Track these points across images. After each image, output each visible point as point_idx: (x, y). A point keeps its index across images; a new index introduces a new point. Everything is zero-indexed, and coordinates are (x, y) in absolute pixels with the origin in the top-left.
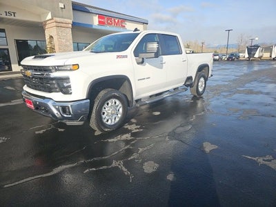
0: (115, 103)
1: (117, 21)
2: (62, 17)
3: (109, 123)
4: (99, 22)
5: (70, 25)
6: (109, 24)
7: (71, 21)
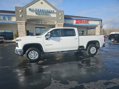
0: (35, 52)
1: (84, 21)
3: (32, 58)
4: (76, 22)
5: (63, 25)
6: (80, 23)
7: (63, 23)
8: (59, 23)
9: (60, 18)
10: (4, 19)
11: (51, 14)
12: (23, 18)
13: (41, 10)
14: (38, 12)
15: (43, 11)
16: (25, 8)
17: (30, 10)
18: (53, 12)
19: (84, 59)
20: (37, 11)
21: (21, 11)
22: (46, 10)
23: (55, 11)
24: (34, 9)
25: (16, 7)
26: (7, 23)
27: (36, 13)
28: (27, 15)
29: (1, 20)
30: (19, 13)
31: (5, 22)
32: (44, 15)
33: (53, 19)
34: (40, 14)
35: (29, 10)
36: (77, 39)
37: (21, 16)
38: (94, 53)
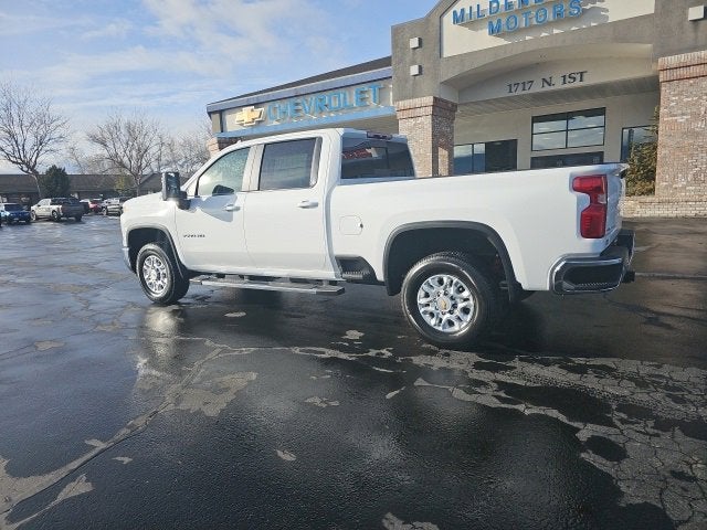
2: (695, 48)
9: (695, 13)
10: (362, 100)
14: (505, 17)
16: (435, 18)
17: (458, 20)
20: (502, 10)
21: (414, 43)
24: (485, 7)
27: (492, 32)
28: (447, 53)
29: (351, 108)
31: (367, 114)
32: (544, 25)
34: (517, 31)
35: (456, 20)
36: (316, 205)
37: (414, 70)
38: (456, 328)
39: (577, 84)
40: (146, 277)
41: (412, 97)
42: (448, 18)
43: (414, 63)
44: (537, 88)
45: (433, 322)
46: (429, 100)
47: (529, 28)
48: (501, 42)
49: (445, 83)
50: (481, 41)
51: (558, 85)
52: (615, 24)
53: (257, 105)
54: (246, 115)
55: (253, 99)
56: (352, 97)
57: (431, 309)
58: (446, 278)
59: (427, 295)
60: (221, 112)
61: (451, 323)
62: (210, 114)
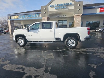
0: (22, 40)
2: (78, 14)
3: (21, 44)
4: (100, 11)
5: (81, 16)
8: (76, 15)
9: (78, 9)
10: (36, 16)
11: (69, 7)
12: (46, 14)
13: (59, 5)
14: (57, 7)
15: (61, 5)
16: (47, 6)
17: (51, 6)
18: (71, 4)
19: (54, 50)
21: (44, 9)
22: (64, 4)
23: (73, 3)
24: (54, 5)
25: (42, 7)
26: (38, 19)
27: (55, 9)
28: (49, 11)
29: (34, 17)
30: (44, 11)
32: (62, 9)
33: (70, 12)
34: (58, 9)
36: (53, 31)
37: (45, 13)
38: (73, 46)
39: (65, 17)
40: (19, 42)
41: (44, 16)
42: (49, 6)
43: (44, 12)
44: (60, 17)
45: (70, 45)
46: (47, 17)
47: (60, 9)
48: (56, 10)
49: (49, 15)
50: (54, 10)
51: (63, 17)
52: (70, 10)
53: (17, 15)
54: (16, 17)
55: (17, 14)
56: (34, 15)
57: (69, 44)
58: (71, 40)
59: (69, 42)
60: (10, 16)
61: (72, 45)
62: (8, 16)
